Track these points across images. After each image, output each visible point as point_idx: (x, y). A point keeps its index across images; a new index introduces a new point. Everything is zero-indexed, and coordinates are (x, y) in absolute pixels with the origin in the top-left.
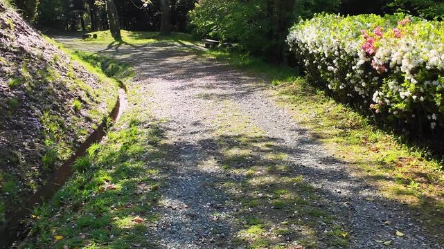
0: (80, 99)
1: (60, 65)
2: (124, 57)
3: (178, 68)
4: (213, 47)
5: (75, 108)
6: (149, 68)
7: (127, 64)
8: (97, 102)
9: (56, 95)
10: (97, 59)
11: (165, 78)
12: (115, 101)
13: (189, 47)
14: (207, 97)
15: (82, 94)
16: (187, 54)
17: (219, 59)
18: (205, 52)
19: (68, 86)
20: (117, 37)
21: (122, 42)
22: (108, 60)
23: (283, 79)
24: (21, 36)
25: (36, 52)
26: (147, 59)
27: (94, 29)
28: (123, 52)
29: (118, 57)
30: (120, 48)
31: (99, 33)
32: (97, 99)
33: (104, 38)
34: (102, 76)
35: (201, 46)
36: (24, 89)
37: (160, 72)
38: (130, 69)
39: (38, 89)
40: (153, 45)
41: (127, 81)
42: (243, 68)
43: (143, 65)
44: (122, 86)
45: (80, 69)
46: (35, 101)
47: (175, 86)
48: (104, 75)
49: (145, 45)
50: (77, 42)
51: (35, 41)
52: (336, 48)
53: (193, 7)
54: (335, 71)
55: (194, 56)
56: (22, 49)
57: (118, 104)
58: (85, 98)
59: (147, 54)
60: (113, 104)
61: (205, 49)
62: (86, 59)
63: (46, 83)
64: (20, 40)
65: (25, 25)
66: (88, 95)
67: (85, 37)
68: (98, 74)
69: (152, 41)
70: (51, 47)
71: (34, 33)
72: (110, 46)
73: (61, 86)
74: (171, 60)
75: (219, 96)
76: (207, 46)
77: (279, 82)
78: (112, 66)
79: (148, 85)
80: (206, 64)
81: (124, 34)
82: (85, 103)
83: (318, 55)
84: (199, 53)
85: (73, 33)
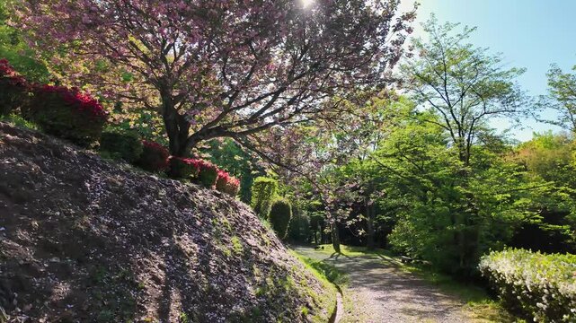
0: (307, 306)
1: (297, 274)
2: (341, 265)
3: (381, 279)
4: (408, 263)
5: (303, 314)
6: (359, 277)
7: (343, 272)
8: (320, 308)
9: (290, 301)
10: (322, 266)
11: (372, 288)
12: (334, 307)
13: (389, 261)
14: (409, 312)
15: (309, 300)
16: (387, 267)
17: (414, 273)
18: (401, 267)
19: (300, 293)
20: (337, 249)
21: (340, 253)
22: (330, 267)
23: (477, 300)
24: (273, 251)
25: (281, 263)
26: (357, 269)
27: (322, 243)
28: (340, 262)
29: (337, 265)
30: (339, 258)
31: (325, 246)
32: (321, 305)
33: (329, 249)
34: (326, 282)
35: (398, 261)
36: (267, 297)
37: (368, 282)
38: (345, 276)
39: (277, 297)
40: (362, 257)
41: (344, 288)
42: (437, 285)
43: (355, 274)
44: (340, 291)
45: (310, 276)
46: (273, 309)
47: (382, 296)
48: (327, 281)
49: (356, 257)
50: (311, 251)
51: (282, 254)
52: (545, 286)
53: (390, 232)
54: (545, 307)
55: (393, 269)
56: (271, 261)
57: (336, 309)
58: (311, 304)
59: (357, 264)
60: (332, 309)
61: (402, 264)
62: (315, 266)
63: (284, 291)
64: (272, 254)
65: (278, 241)
66: (314, 301)
67: (316, 248)
68: (322, 280)
69: (361, 254)
70: (292, 258)
71: (283, 248)
72: (332, 256)
73: (295, 293)
74: (374, 271)
75: (420, 312)
76: (403, 262)
77: (474, 304)
78: (333, 273)
79: (360, 294)
80: (404, 278)
81: (342, 247)
82: (311, 308)
83: (519, 287)
84: (397, 267)
85: (308, 244)
